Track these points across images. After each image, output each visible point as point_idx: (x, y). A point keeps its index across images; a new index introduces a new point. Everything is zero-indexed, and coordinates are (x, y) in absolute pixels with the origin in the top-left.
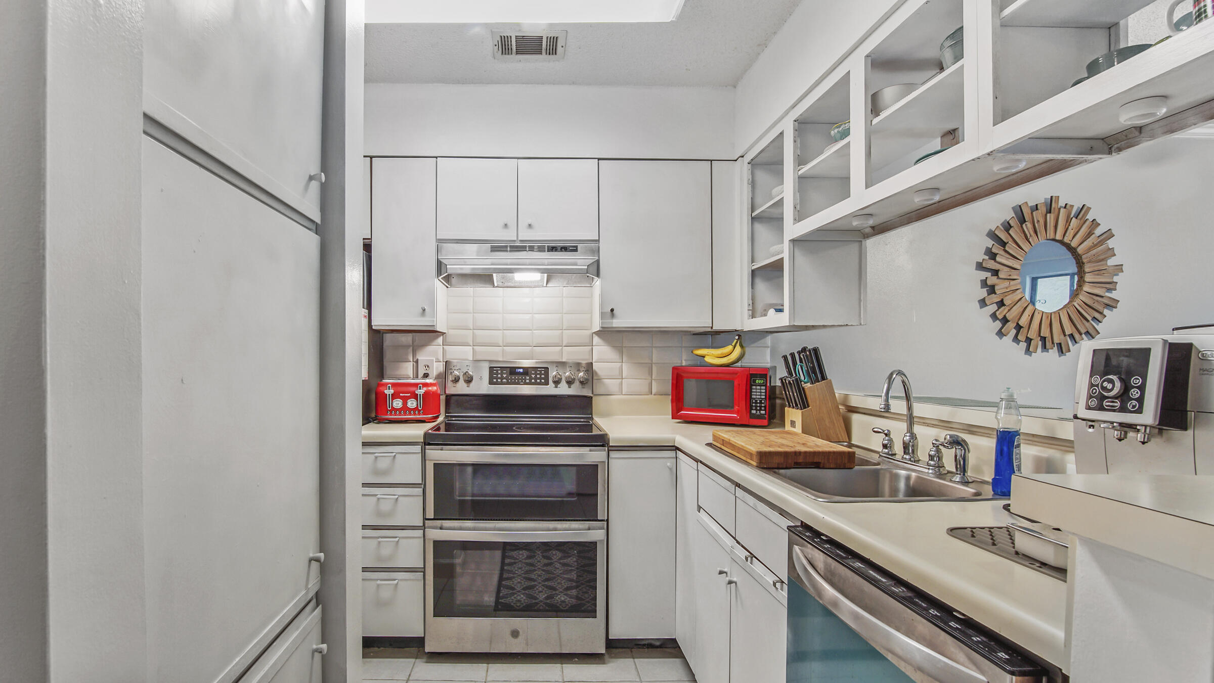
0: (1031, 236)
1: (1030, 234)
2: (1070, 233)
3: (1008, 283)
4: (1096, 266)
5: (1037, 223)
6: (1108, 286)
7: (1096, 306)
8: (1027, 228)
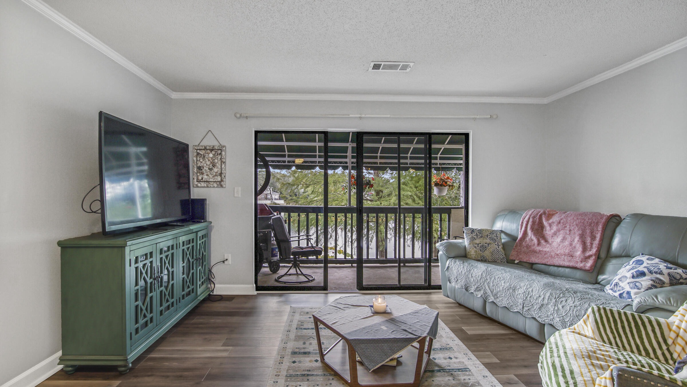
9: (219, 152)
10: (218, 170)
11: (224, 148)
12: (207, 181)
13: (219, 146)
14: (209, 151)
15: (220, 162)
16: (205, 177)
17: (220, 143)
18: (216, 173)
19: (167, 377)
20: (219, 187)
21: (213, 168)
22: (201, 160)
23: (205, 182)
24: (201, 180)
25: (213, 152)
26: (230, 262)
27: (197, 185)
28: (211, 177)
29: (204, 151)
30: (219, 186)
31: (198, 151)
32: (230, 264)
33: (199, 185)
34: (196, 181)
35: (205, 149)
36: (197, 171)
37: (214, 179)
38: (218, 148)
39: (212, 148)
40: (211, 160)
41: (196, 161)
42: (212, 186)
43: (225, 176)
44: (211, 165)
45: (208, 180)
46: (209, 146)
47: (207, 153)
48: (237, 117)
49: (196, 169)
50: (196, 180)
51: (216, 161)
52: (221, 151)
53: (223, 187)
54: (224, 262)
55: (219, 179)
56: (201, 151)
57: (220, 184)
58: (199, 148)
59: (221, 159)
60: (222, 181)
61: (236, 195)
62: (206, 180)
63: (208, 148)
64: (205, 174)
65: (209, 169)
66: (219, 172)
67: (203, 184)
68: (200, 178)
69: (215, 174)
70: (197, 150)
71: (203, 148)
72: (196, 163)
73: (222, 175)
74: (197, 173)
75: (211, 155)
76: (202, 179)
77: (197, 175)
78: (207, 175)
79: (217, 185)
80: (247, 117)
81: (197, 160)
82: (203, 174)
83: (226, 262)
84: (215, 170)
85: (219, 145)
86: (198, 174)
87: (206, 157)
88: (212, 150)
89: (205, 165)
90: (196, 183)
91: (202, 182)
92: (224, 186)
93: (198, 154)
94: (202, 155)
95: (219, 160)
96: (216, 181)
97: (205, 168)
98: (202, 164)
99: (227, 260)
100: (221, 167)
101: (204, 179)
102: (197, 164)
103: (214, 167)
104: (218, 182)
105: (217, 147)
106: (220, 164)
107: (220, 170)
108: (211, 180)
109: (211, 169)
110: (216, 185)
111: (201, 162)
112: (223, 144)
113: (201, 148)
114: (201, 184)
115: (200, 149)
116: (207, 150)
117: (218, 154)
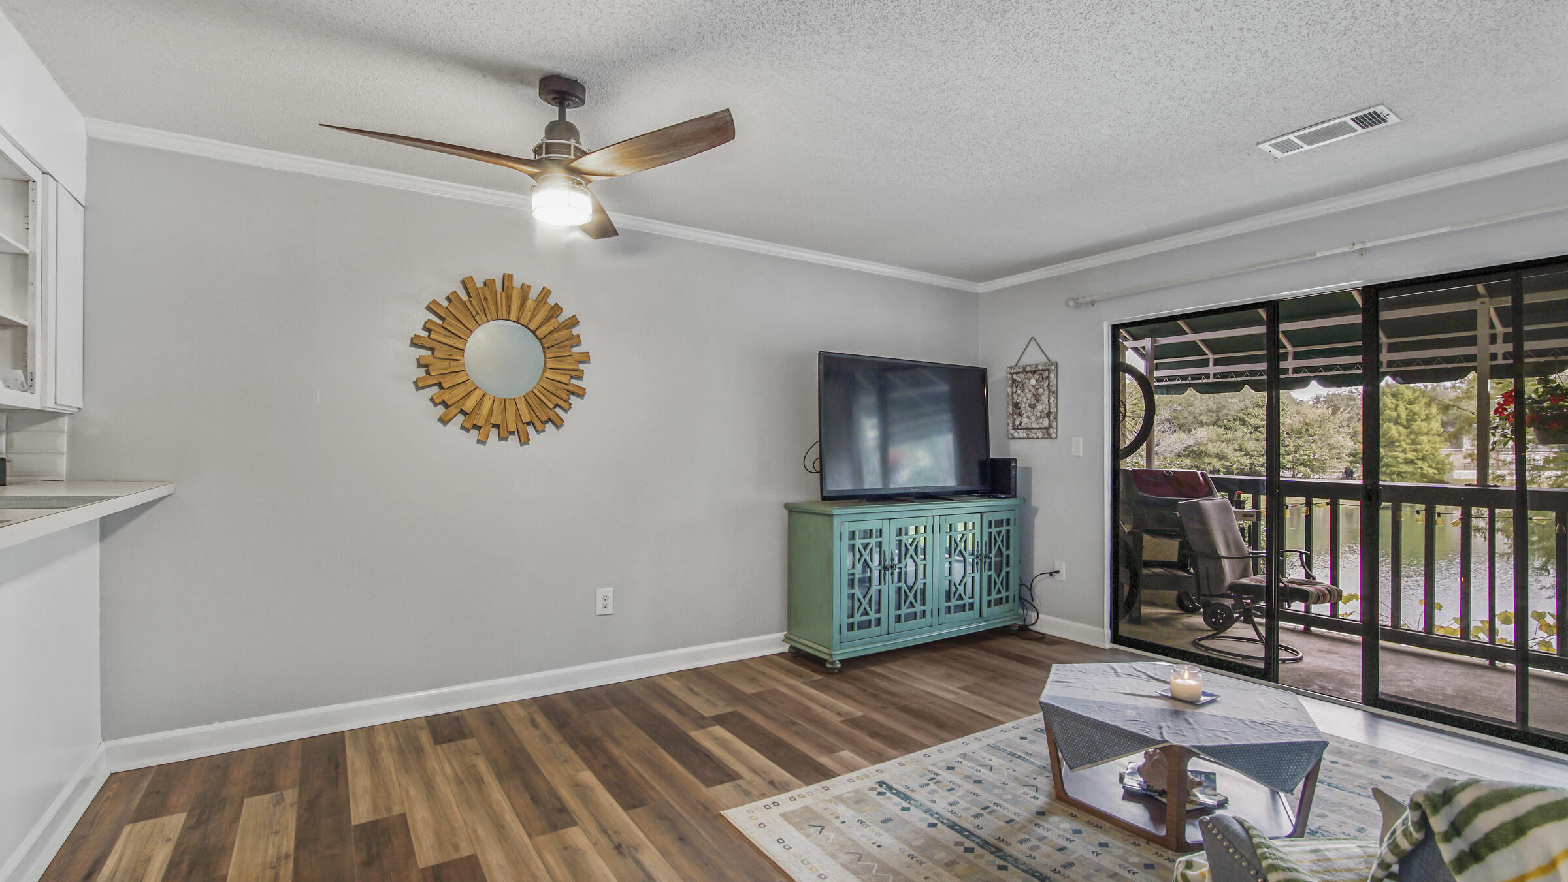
0: (477, 313)
1: (476, 311)
2: (526, 315)
3: (448, 363)
4: (560, 352)
5: (484, 300)
6: (574, 373)
7: (559, 393)
8: (472, 305)
9: (1046, 374)
10: (1044, 406)
11: (1053, 367)
12: (1027, 428)
13: (1045, 364)
14: (1030, 375)
15: (1046, 393)
16: (1025, 420)
17: (1049, 356)
18: (1041, 412)
19: (864, 690)
20: (1046, 438)
21: (1037, 404)
22: (1019, 392)
23: (1024, 429)
24: (1019, 427)
25: (1037, 376)
26: (1063, 576)
27: (1012, 435)
28: (1034, 420)
29: (1022, 376)
30: (1046, 436)
31: (1014, 376)
32: (1062, 581)
33: (1016, 435)
34: (1011, 428)
35: (1025, 371)
36: (1013, 410)
37: (1038, 424)
38: (1044, 368)
39: (1034, 369)
40: (1033, 391)
41: (1010, 394)
42: (1035, 436)
43: (1054, 418)
44: (1033, 399)
45: (1029, 426)
46: (1031, 366)
47: (1027, 379)
48: (1069, 307)
49: (1011, 408)
50: (1012, 426)
51: (1041, 391)
52: (1049, 373)
53: (1051, 438)
54: (1051, 574)
55: (1046, 423)
56: (1019, 375)
57: (1047, 433)
58: (1015, 371)
59: (1048, 386)
60: (1050, 426)
61: (1074, 453)
62: (1025, 427)
63: (1028, 369)
64: (1024, 415)
65: (1030, 406)
66: (1047, 411)
67: (1022, 434)
68: (1017, 423)
69: (1039, 414)
70: (1013, 374)
71: (1021, 370)
72: (1011, 397)
73: (1051, 415)
74: (1012, 415)
75: (1033, 382)
76: (1020, 425)
77: (1013, 418)
78: (1028, 417)
79: (1043, 433)
80: (1092, 303)
81: (1013, 393)
82: (1020, 415)
83: (1057, 576)
84: (1040, 407)
85: (1046, 360)
86: (1015, 417)
87: (1026, 385)
88: (1034, 372)
89: (1025, 399)
90: (1012, 432)
91: (1021, 429)
92: (1054, 436)
93: (1014, 381)
94: (1019, 382)
95: (1046, 388)
96: (1042, 426)
97: (1023, 405)
98: (1020, 398)
99: (1058, 572)
100: (1049, 401)
101: (1023, 424)
102: (1013, 398)
103: (1039, 402)
104: (1044, 428)
105: (1043, 366)
106: (1047, 396)
107: (1048, 407)
108: (1034, 425)
109: (1033, 407)
110: (1041, 435)
111: (1019, 395)
112: (1053, 358)
113: (1018, 370)
114: (1018, 433)
115: (1016, 373)
116: (1027, 372)
117: (1043, 379)
